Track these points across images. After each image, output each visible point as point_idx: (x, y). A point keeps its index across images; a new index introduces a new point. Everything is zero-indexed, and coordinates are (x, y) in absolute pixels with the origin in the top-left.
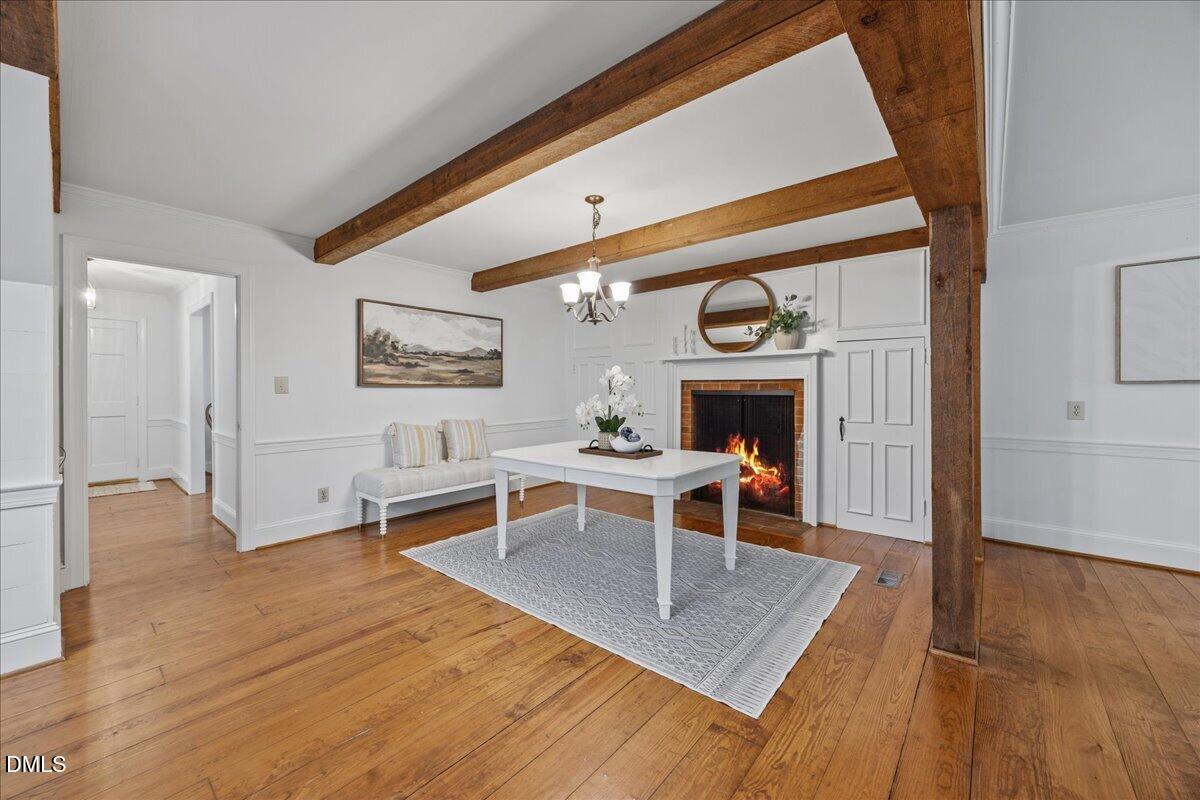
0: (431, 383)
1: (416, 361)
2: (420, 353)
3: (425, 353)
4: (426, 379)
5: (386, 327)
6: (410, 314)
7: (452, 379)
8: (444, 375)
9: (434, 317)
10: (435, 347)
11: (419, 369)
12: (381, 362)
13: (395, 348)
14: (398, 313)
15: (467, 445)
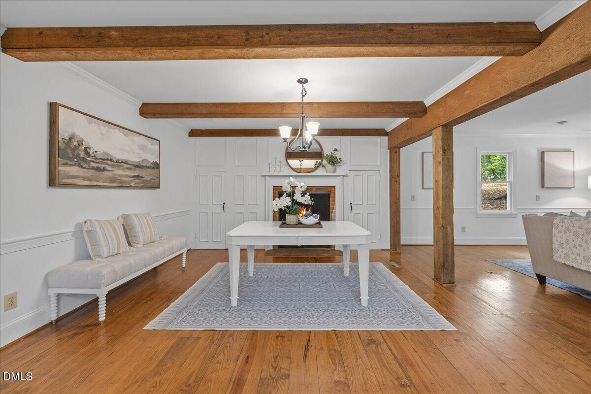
0: (115, 185)
1: (104, 166)
2: (108, 159)
3: (111, 160)
4: (112, 182)
5: (80, 133)
6: (99, 125)
7: (129, 182)
8: (124, 179)
9: (117, 131)
10: (118, 155)
11: (106, 173)
12: (75, 165)
13: (88, 154)
14: (90, 123)
15: (147, 232)
